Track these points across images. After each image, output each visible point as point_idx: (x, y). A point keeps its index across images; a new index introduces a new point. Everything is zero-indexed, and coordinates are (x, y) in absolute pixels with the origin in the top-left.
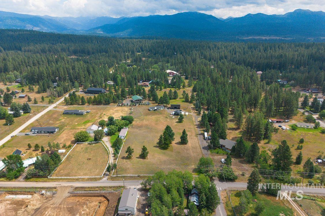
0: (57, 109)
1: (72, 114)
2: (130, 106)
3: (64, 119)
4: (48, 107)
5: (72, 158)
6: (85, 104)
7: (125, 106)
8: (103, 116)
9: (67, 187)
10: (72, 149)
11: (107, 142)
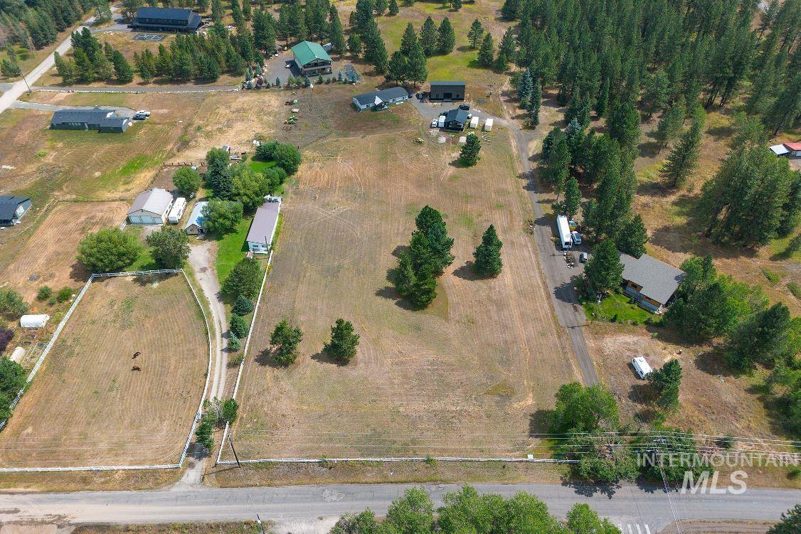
0: (32, 105)
1: (81, 127)
2: (288, 88)
3: (53, 153)
5: (71, 354)
6: (130, 81)
7: (268, 87)
8: (194, 137)
9: (43, 522)
10: (71, 310)
11: (204, 270)
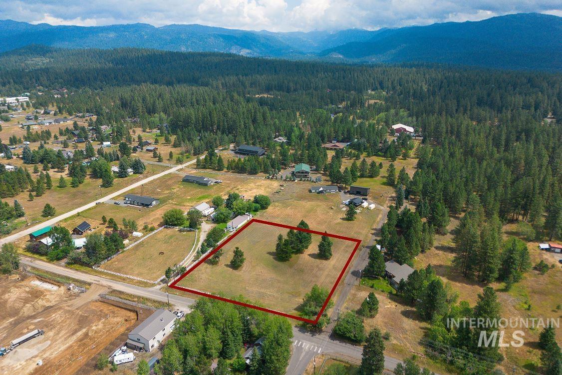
0: (180, 173)
1: (193, 182)
2: (284, 180)
3: (177, 189)
4: (171, 168)
5: (143, 246)
6: (223, 170)
10: (151, 234)
11: (204, 232)
